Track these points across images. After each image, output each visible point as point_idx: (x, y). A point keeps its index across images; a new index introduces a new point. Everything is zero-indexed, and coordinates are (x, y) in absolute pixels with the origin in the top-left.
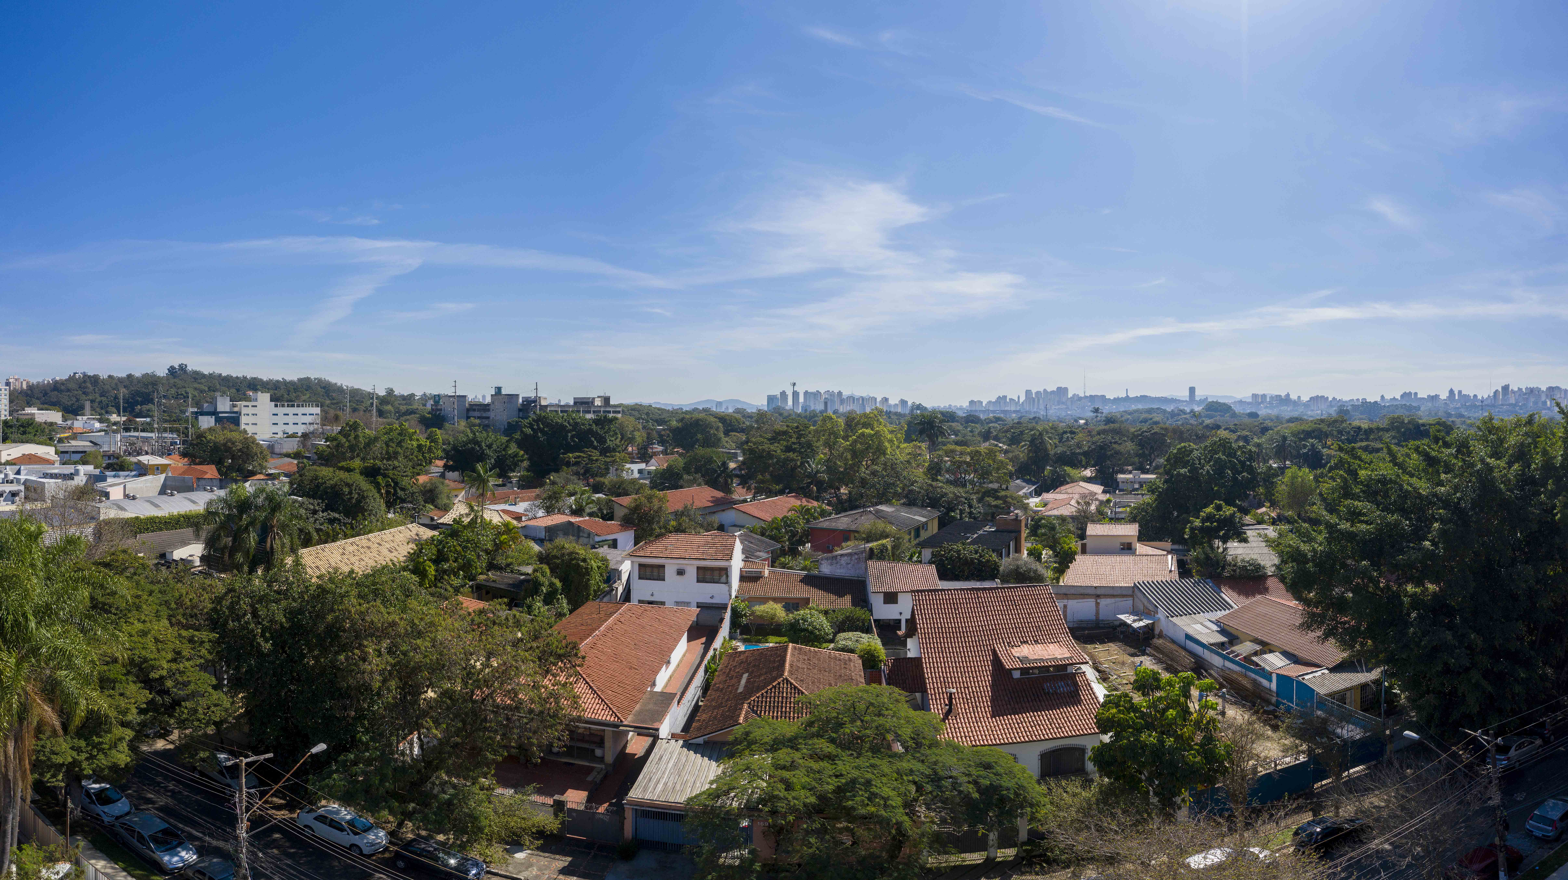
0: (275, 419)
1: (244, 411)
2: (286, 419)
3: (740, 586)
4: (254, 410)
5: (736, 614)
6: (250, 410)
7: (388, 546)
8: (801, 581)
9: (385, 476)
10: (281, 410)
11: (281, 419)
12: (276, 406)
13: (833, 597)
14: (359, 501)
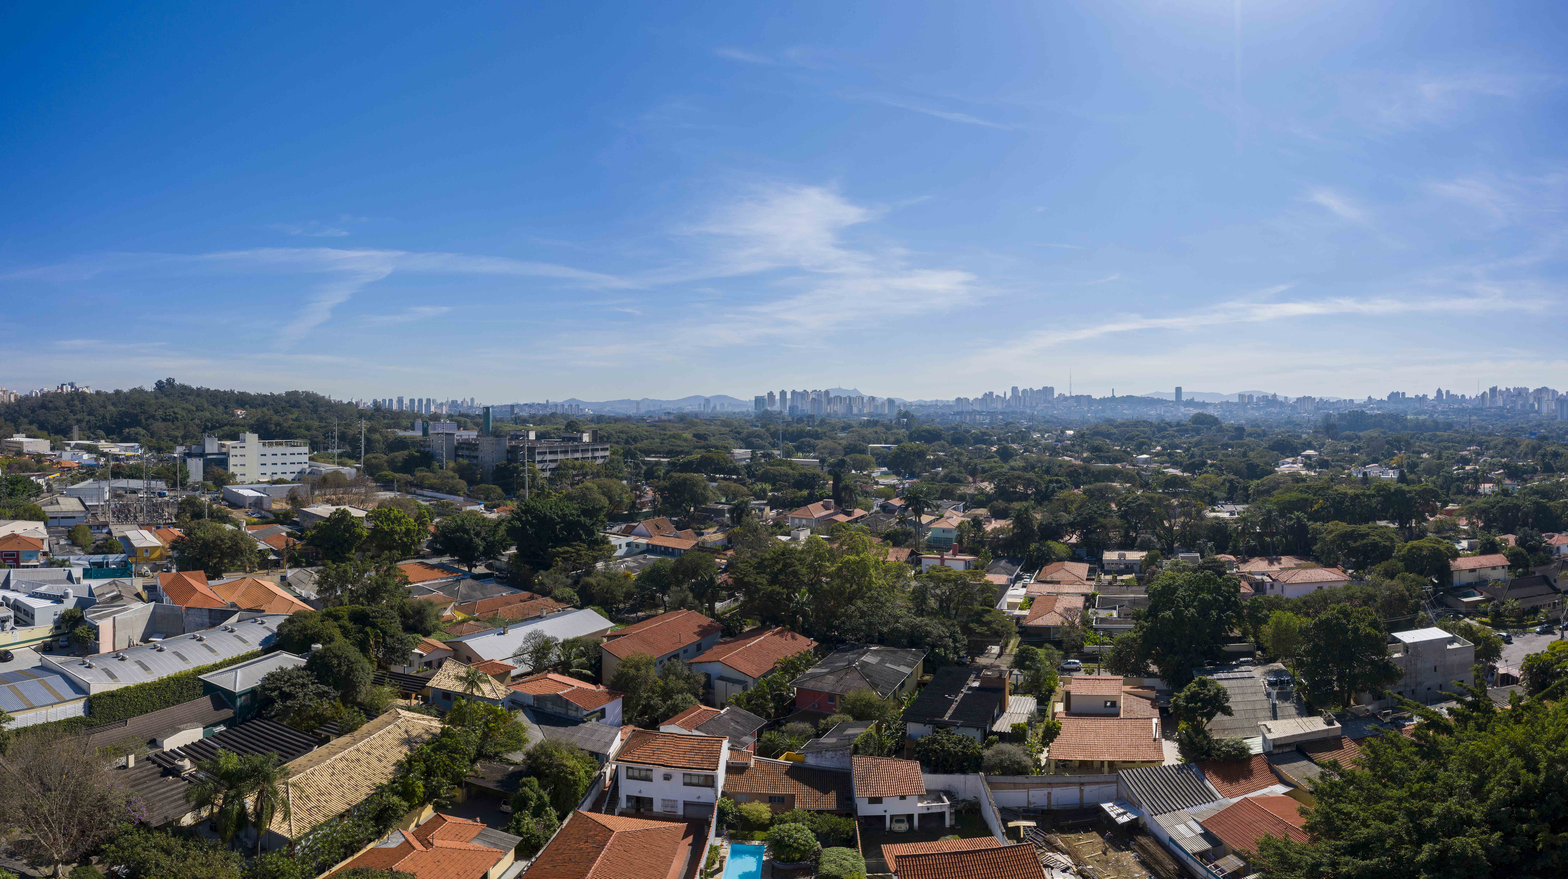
0: (263, 460)
1: (232, 452)
2: (274, 459)
3: (726, 780)
4: (242, 452)
5: (722, 813)
6: (238, 452)
7: (377, 754)
8: (787, 773)
9: (374, 626)
10: (269, 450)
11: (269, 460)
12: (264, 445)
13: (818, 794)
14: (348, 674)
